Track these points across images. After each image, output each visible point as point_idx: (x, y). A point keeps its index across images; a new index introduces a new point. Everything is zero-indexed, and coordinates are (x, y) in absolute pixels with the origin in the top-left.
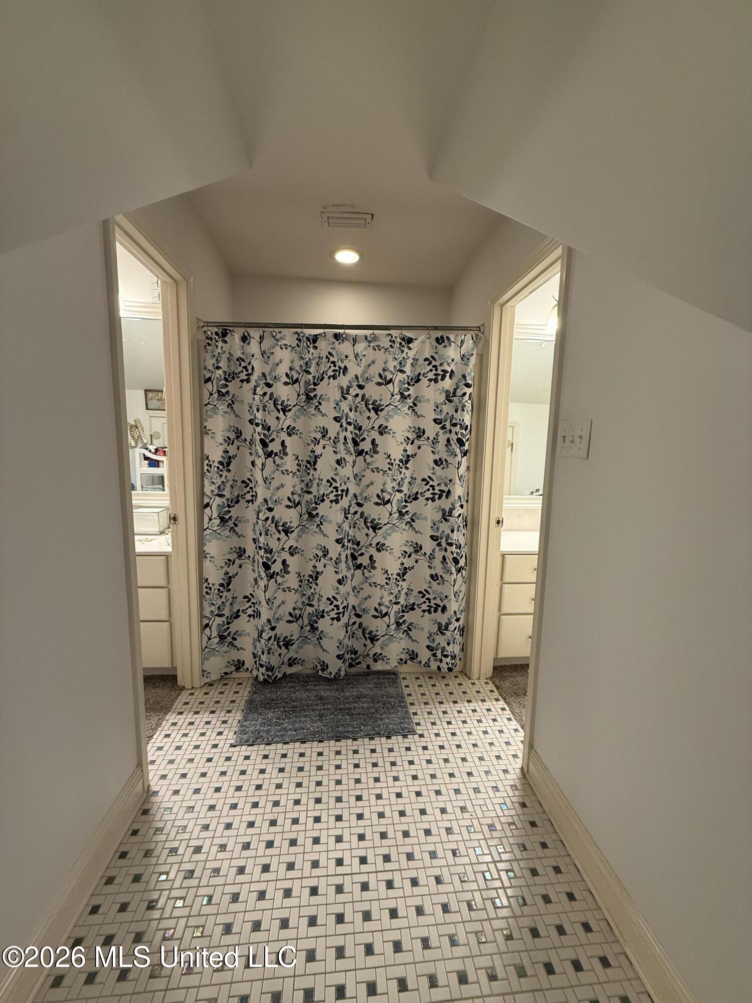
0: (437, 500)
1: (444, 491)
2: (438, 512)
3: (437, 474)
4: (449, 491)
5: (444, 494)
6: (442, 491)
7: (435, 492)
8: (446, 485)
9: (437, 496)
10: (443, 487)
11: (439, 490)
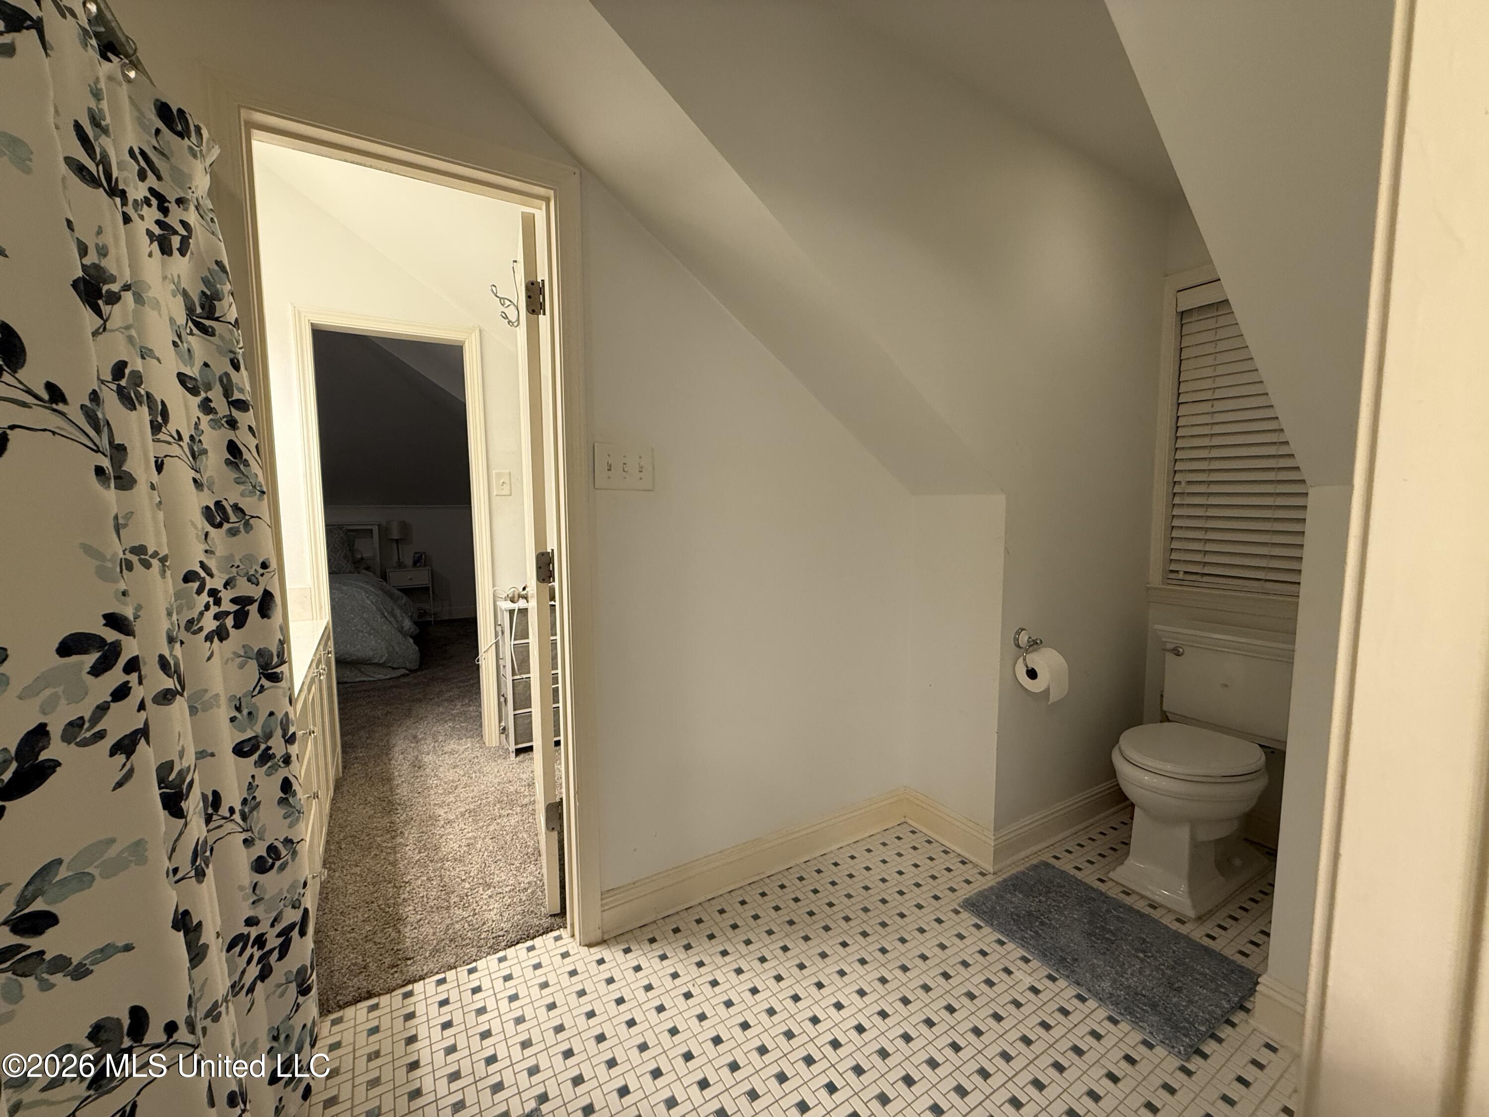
0: (232, 631)
1: (250, 600)
2: (241, 666)
3: (218, 553)
4: (267, 596)
5: (253, 609)
6: (242, 602)
7: (222, 609)
8: (252, 580)
9: (230, 621)
10: (244, 589)
11: (234, 601)
